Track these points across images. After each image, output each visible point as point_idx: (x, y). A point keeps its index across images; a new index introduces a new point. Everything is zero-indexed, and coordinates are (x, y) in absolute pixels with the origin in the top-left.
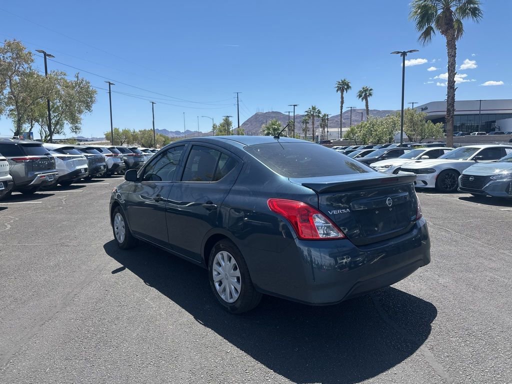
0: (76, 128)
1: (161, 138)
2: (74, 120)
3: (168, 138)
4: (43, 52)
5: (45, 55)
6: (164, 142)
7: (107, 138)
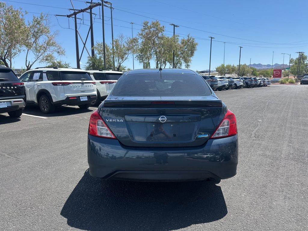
0: (188, 66)
1: (251, 69)
2: (186, 61)
3: (256, 70)
4: (173, 25)
5: (174, 26)
6: (253, 72)
7: (217, 71)
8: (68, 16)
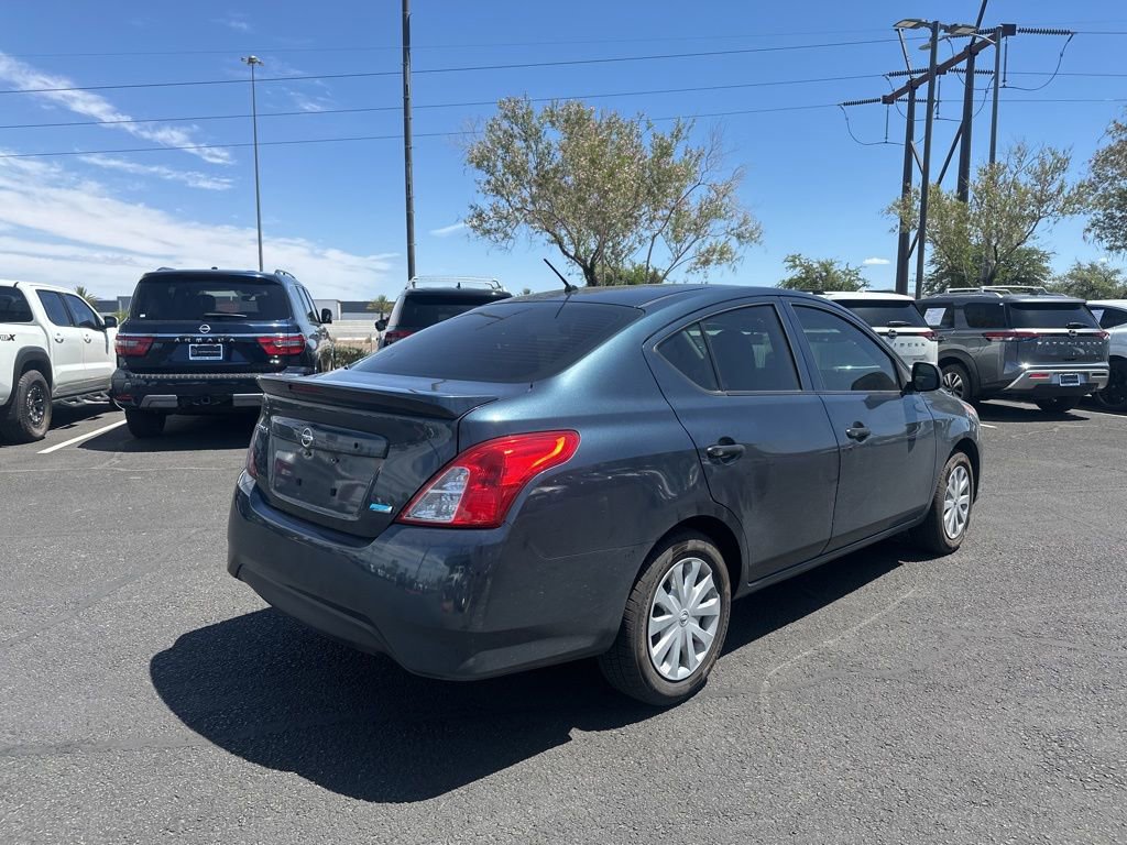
8: (888, 100)
